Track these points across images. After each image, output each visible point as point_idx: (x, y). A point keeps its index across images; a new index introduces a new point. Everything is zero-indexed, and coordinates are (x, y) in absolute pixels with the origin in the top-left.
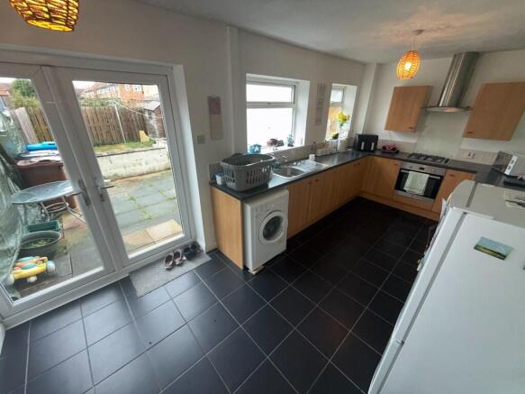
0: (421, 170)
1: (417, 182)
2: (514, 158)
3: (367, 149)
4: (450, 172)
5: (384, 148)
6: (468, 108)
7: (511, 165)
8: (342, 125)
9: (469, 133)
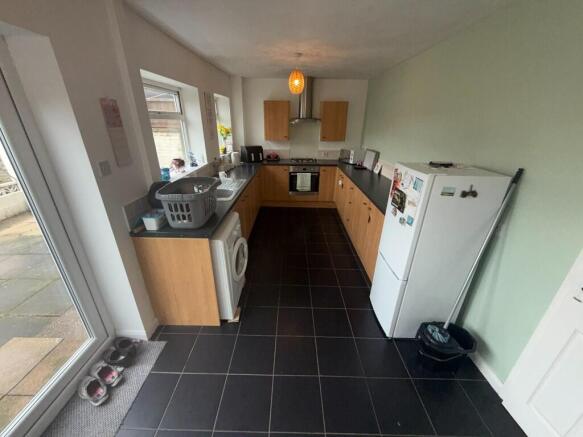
0: (305, 171)
1: (304, 181)
2: (352, 152)
3: (257, 160)
4: (322, 168)
5: (269, 157)
6: (316, 119)
7: (352, 157)
8: (225, 139)
9: (324, 138)
